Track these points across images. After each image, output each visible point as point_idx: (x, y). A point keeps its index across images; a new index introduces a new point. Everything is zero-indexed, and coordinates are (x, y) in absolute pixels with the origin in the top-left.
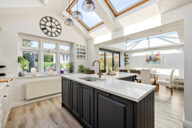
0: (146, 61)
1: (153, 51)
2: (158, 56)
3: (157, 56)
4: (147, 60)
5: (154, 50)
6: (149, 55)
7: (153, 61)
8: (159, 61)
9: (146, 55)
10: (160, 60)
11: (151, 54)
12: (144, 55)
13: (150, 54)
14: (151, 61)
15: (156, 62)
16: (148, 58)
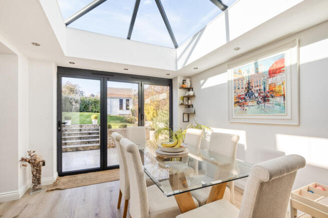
0: (235, 103)
1: (260, 61)
2: (278, 78)
3: (270, 81)
4: (239, 97)
5: (262, 55)
6: (242, 79)
7: (258, 103)
8: (279, 99)
9: (235, 80)
10: (284, 96)
11: (253, 72)
12: (230, 79)
13: (248, 72)
14: (250, 104)
15: (267, 104)
16: (242, 92)
